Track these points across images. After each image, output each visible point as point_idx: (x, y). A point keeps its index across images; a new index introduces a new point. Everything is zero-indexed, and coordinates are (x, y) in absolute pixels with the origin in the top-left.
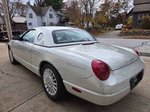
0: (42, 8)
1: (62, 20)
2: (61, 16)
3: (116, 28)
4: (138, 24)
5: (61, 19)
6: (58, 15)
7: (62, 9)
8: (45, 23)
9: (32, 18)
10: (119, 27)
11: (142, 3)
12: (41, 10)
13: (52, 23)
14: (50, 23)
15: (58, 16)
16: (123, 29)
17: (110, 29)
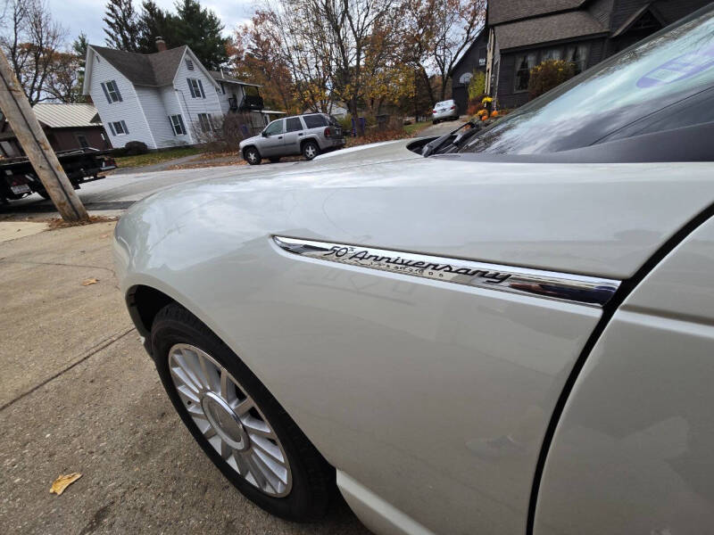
0: (152, 57)
1: (239, 104)
2: (233, 87)
3: (436, 115)
4: (515, 91)
5: (236, 101)
6: (222, 83)
7: (224, 65)
8: (180, 116)
9: (121, 100)
10: (444, 110)
11: (517, 17)
12: (149, 64)
13: (204, 115)
14: (197, 117)
15: (219, 87)
16: (481, 112)
17: (409, 123)
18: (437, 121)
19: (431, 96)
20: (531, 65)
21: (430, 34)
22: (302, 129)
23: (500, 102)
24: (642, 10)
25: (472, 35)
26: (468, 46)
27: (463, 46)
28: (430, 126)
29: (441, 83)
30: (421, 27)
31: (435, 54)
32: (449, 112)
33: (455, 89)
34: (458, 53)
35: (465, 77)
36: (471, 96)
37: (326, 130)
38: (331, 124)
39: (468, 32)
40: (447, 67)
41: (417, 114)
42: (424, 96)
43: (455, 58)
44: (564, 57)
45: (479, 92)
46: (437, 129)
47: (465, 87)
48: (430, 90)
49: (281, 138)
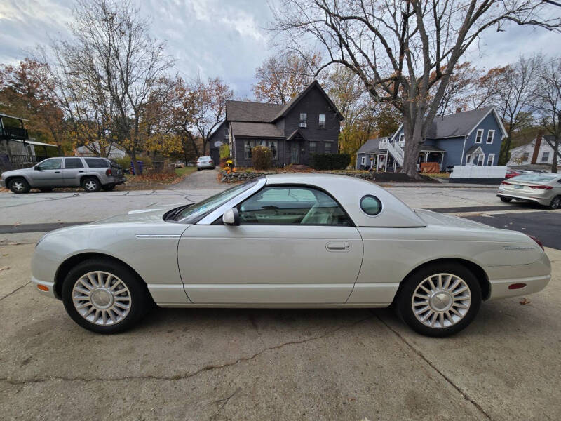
3: (199, 165)
4: (246, 159)
10: (204, 162)
16: (226, 168)
17: (180, 167)
18: (200, 169)
19: (197, 151)
20: (252, 147)
21: (193, 112)
22: (83, 167)
23: (238, 163)
24: (295, 132)
25: (220, 120)
26: (218, 126)
27: (215, 125)
28: (195, 171)
29: (202, 143)
30: (185, 107)
31: (197, 124)
32: (208, 164)
33: (212, 150)
34: (212, 128)
35: (218, 144)
36: (222, 157)
37: (108, 171)
38: (112, 166)
39: (218, 117)
40: (206, 134)
41: (186, 161)
42: (191, 150)
43: (211, 130)
44: (267, 145)
45: (226, 155)
46: (200, 175)
47: (217, 149)
48: (195, 146)
49: (58, 172)
